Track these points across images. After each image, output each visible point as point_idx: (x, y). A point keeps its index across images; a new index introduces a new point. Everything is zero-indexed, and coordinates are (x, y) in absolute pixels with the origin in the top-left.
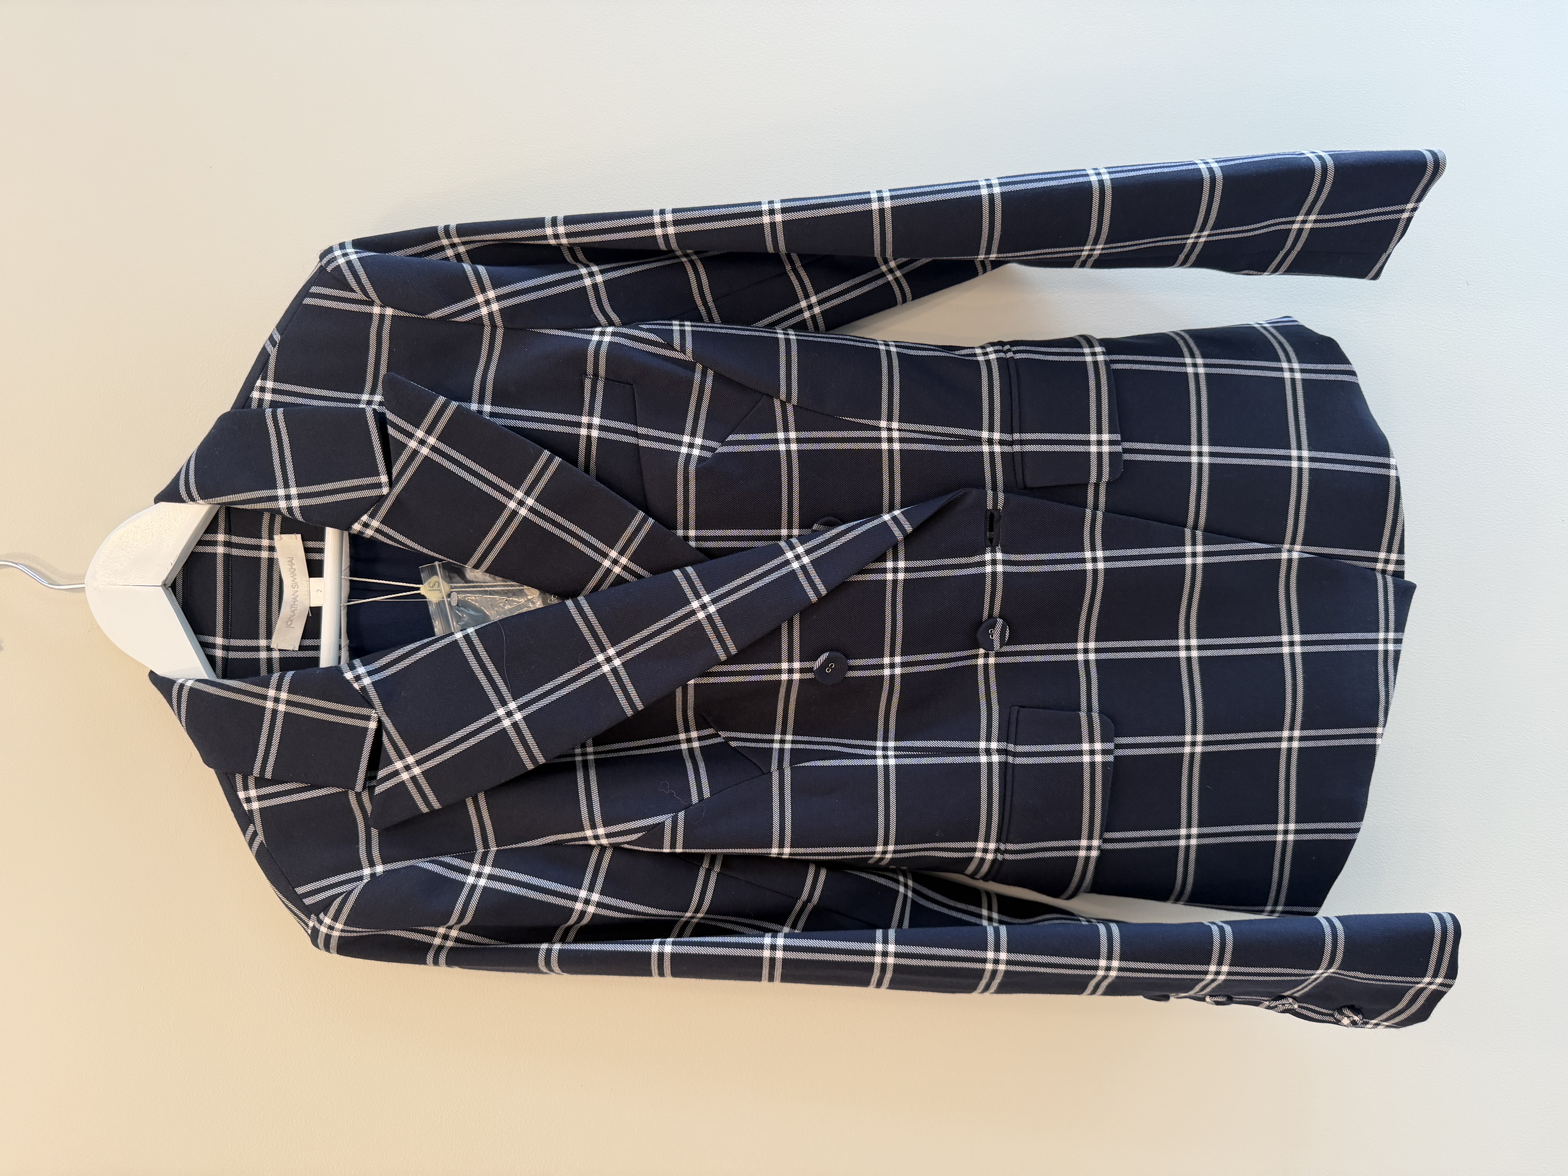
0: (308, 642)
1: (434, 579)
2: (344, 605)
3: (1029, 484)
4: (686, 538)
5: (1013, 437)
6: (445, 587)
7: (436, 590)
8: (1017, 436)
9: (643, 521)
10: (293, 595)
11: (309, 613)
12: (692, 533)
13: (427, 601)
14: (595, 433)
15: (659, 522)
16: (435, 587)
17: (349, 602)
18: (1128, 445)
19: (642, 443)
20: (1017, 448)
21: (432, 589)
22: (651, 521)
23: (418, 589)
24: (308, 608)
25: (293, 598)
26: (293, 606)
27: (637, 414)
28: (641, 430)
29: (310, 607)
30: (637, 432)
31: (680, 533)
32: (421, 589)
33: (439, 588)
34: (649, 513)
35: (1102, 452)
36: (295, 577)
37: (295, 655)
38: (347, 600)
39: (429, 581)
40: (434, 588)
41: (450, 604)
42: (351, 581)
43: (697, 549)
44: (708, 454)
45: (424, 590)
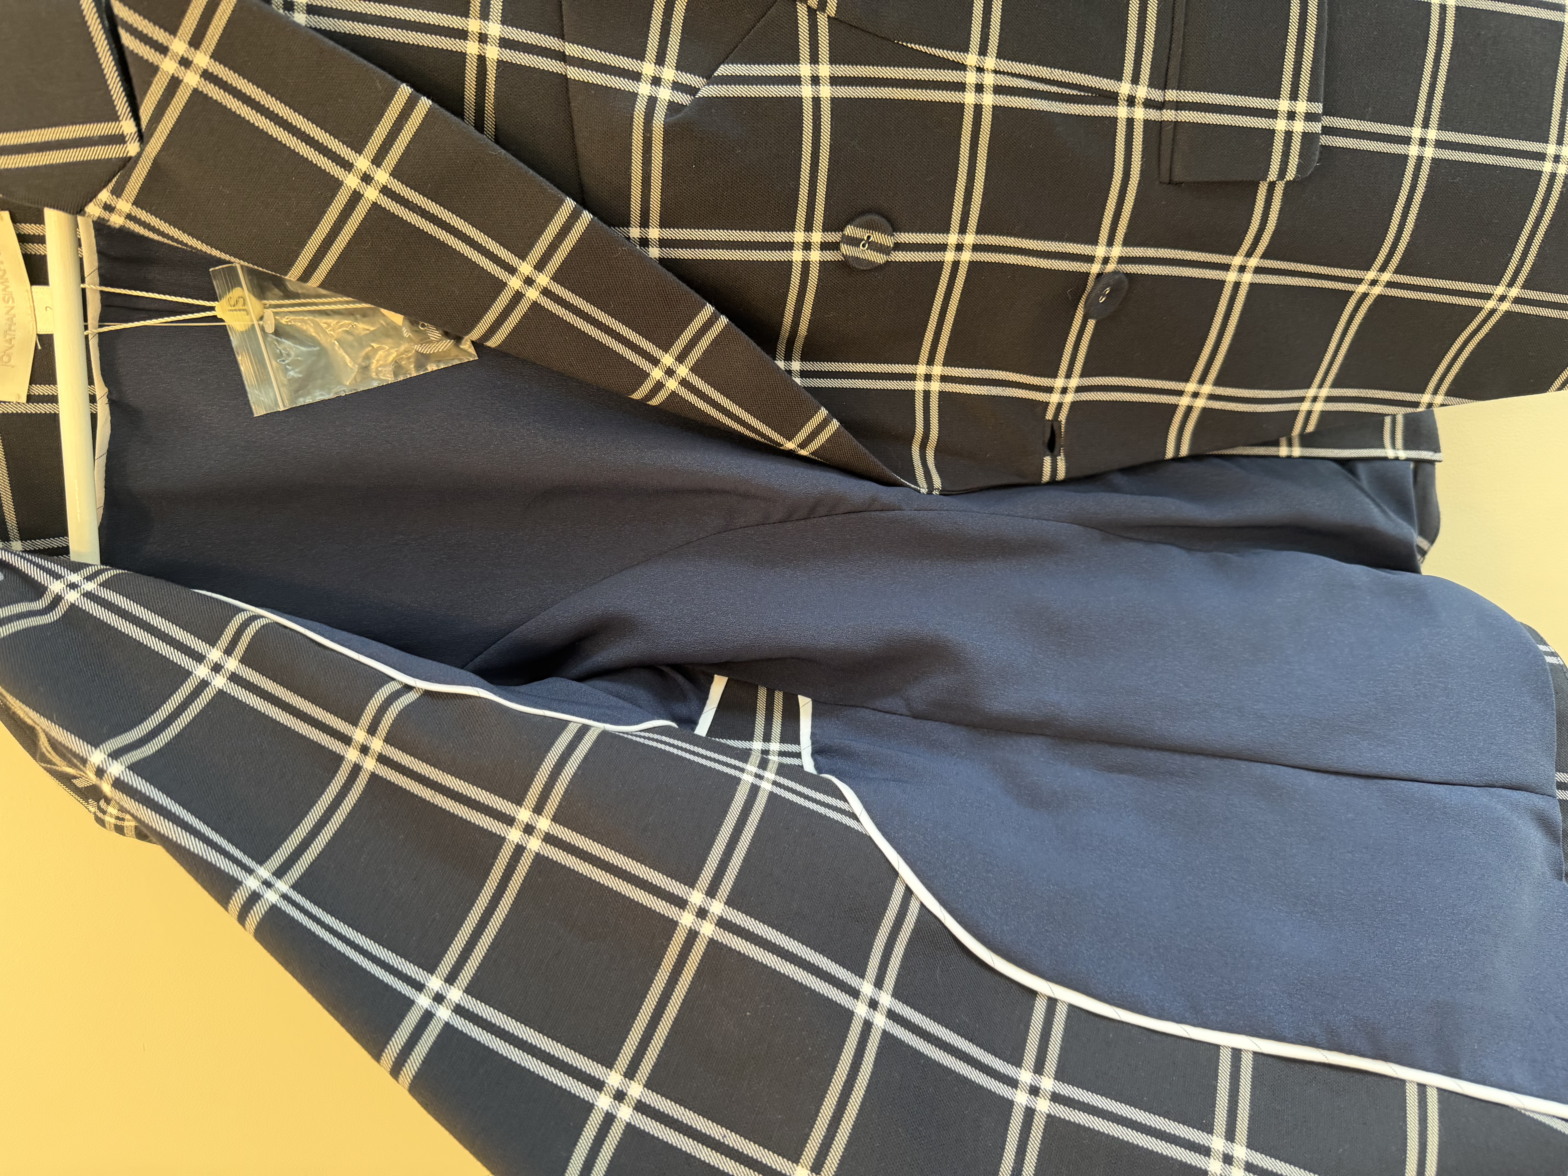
0: (41, 390)
1: (236, 292)
2: (93, 332)
3: (1176, 179)
4: (645, 242)
5: (1165, 95)
6: (253, 304)
7: (240, 310)
8: (1172, 95)
9: (574, 217)
10: (8, 313)
11: (36, 344)
12: (654, 233)
13: (225, 326)
14: (493, 53)
15: (601, 219)
16: (239, 306)
17: (100, 326)
18: (1328, 121)
19: (574, 73)
20: (1169, 115)
21: (233, 308)
22: (587, 216)
23: (212, 309)
24: (34, 338)
25: (8, 319)
26: (8, 332)
27: (564, 19)
28: (572, 50)
29: (39, 335)
30: (564, 52)
31: (635, 232)
32: (216, 309)
33: (244, 308)
34: (583, 202)
35: (1292, 132)
36: (7, 284)
37: (21, 410)
38: (97, 324)
39: (228, 296)
40: (236, 308)
41: (262, 329)
42: (102, 292)
43: (662, 261)
44: (684, 99)
45: (221, 309)
